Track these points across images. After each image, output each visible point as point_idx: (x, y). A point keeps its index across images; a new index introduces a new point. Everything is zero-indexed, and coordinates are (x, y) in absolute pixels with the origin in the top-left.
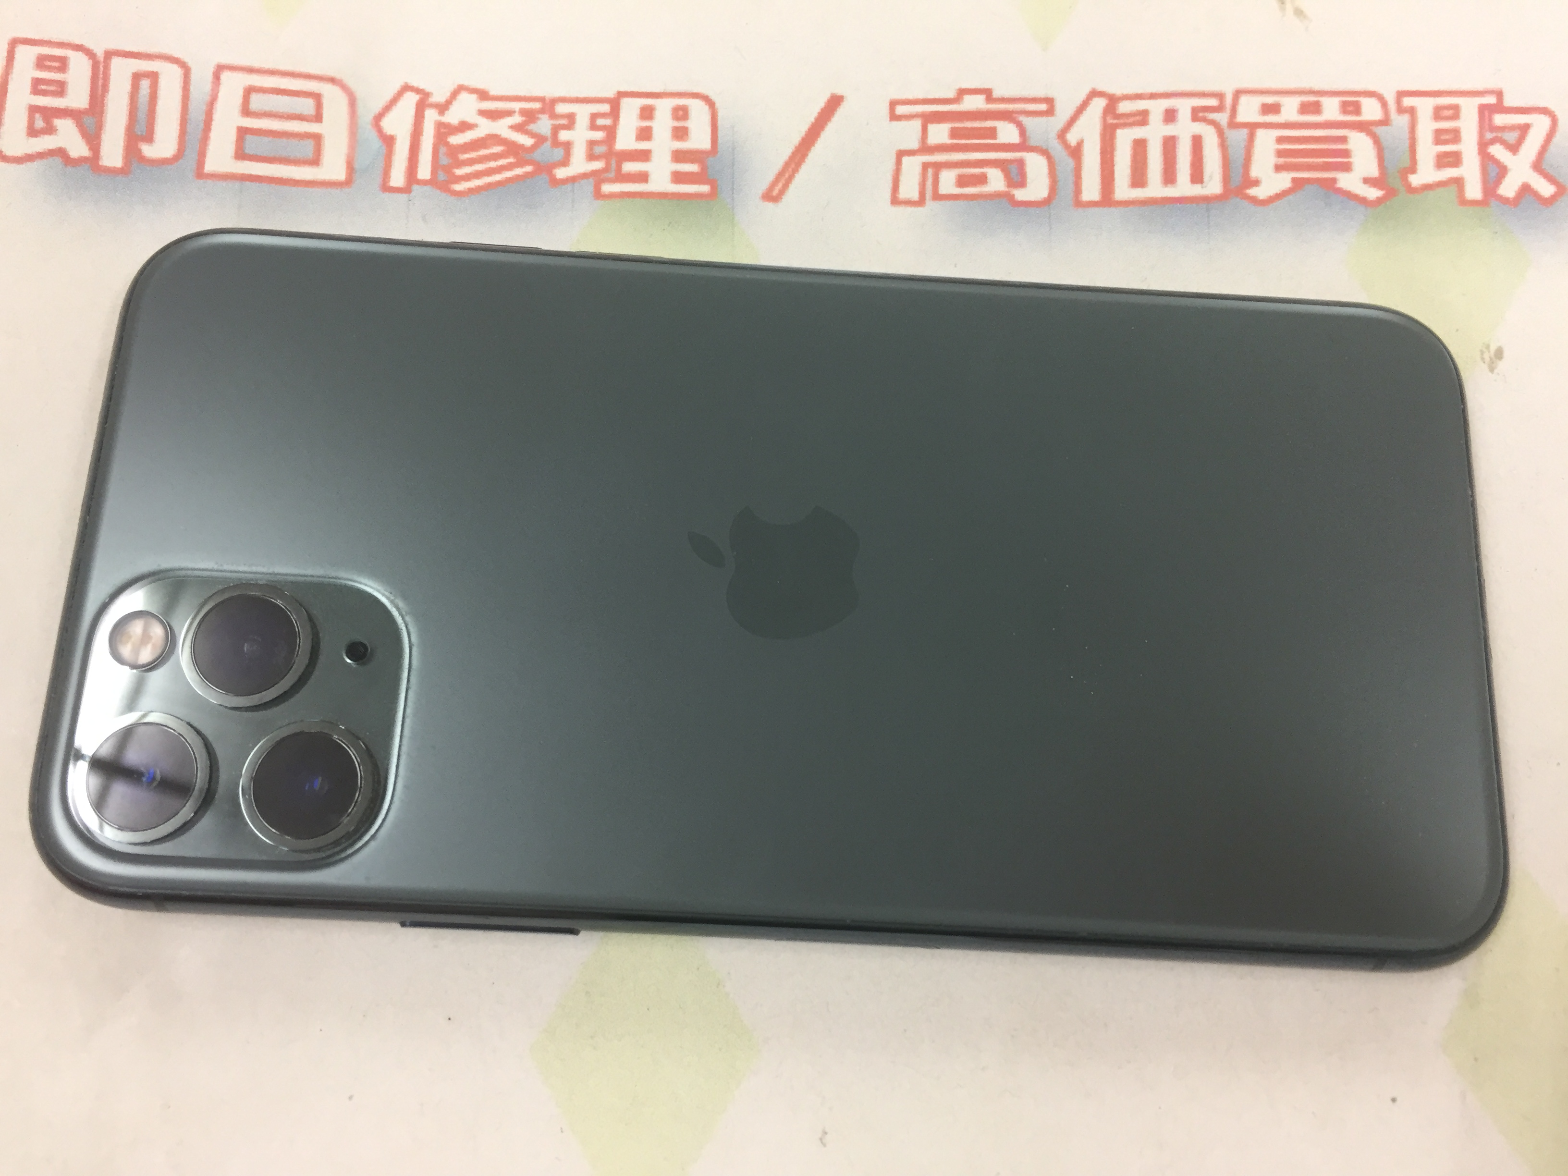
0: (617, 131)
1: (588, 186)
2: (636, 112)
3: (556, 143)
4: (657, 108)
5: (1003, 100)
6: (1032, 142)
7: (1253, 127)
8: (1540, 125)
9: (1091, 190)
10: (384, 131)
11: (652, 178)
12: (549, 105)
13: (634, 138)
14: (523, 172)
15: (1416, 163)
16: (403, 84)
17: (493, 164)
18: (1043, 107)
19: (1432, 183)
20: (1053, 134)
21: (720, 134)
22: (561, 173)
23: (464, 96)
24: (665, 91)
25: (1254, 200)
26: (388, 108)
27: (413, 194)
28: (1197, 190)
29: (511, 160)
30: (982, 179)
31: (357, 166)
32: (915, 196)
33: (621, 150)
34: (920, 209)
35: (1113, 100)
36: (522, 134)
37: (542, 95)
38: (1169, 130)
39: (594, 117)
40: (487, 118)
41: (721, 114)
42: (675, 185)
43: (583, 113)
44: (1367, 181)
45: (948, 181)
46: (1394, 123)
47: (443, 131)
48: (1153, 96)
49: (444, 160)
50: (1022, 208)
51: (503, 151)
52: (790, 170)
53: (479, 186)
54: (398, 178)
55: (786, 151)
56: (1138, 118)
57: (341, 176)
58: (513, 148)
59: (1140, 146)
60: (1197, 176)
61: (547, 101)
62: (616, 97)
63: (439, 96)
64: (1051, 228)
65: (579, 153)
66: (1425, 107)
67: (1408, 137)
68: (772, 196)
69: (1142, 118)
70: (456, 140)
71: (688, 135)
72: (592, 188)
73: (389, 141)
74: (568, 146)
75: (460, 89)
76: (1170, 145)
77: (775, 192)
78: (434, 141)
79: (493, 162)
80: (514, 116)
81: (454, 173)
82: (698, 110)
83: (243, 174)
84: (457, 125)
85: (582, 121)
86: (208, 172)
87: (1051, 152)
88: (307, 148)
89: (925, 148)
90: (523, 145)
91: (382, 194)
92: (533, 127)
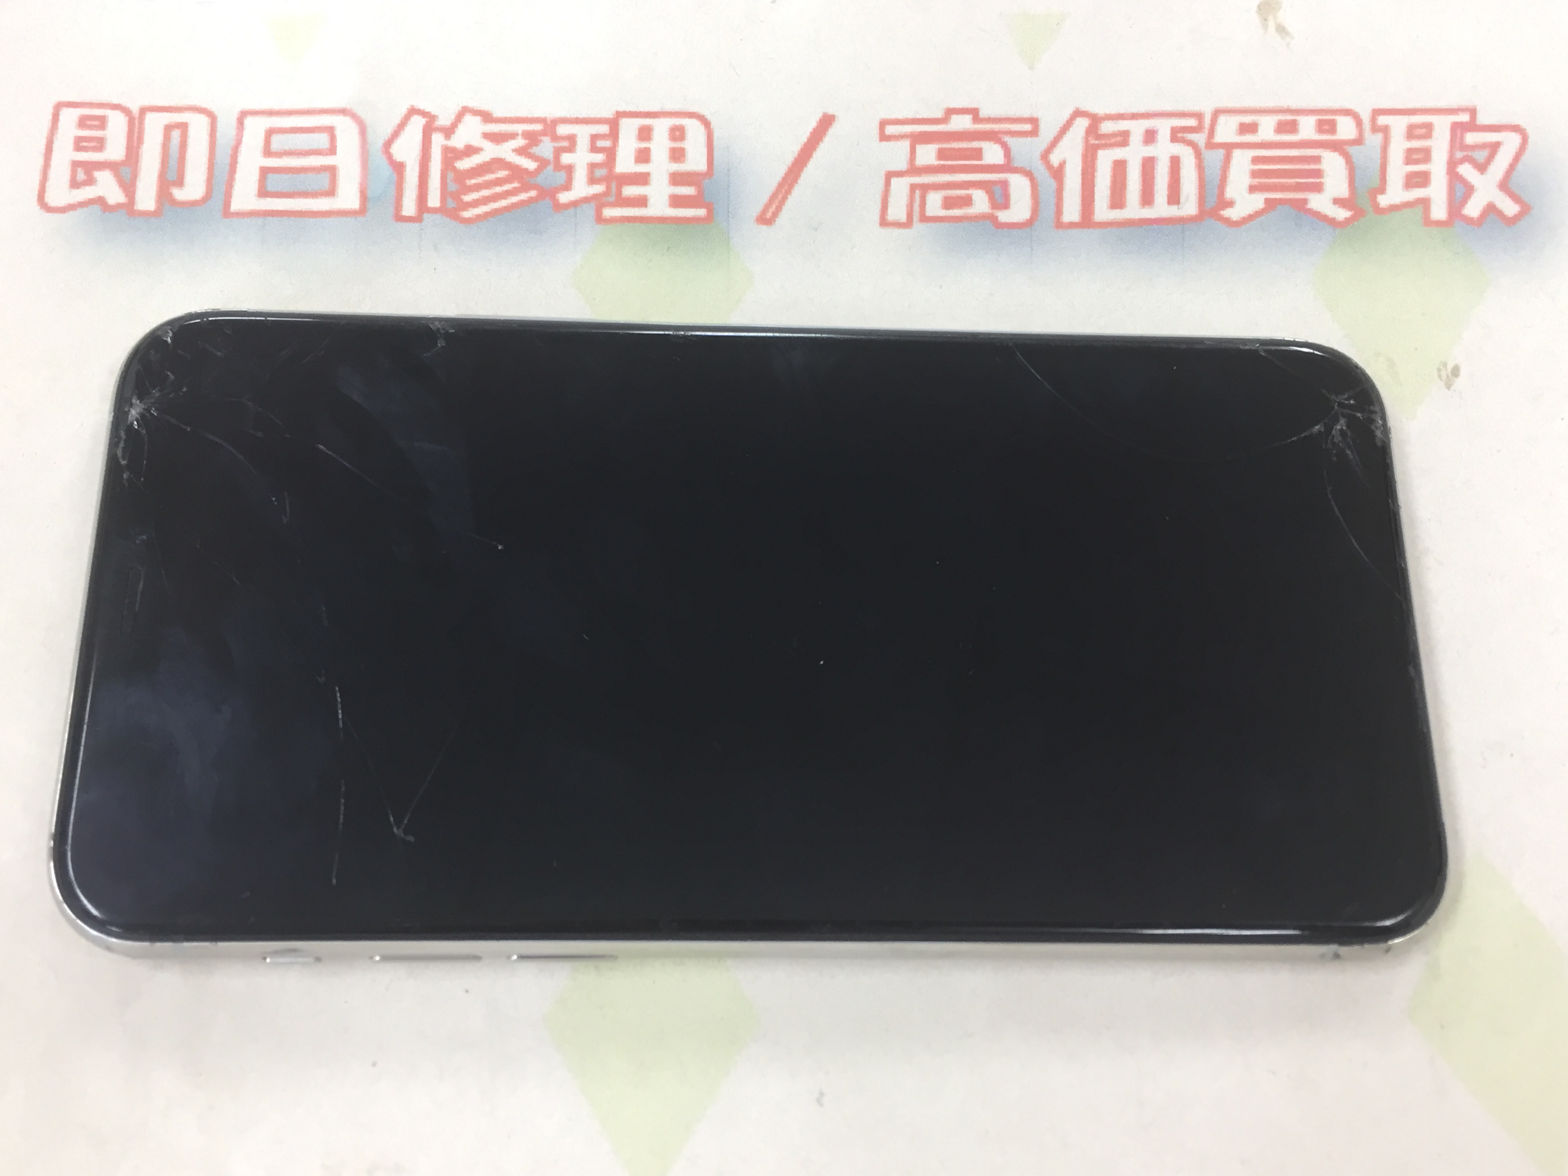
0: (617, 153)
1: (589, 210)
2: (634, 132)
3: (558, 166)
4: (655, 127)
5: (989, 120)
6: (1016, 164)
7: (1229, 147)
8: (1510, 142)
9: (1072, 211)
10: (394, 158)
11: (651, 201)
12: (550, 126)
13: (633, 160)
14: (528, 197)
15: (1385, 183)
16: (409, 107)
17: (498, 189)
18: (1028, 127)
19: (1399, 204)
20: (1037, 155)
21: (717, 154)
22: (564, 197)
23: (468, 118)
24: (662, 111)
25: (1228, 222)
26: (396, 134)
27: (425, 222)
28: (1173, 211)
29: (516, 185)
30: (967, 201)
31: (370, 194)
32: (903, 218)
33: (620, 173)
34: (907, 231)
35: (1095, 120)
36: (525, 158)
37: (543, 116)
38: (1149, 151)
39: (594, 138)
40: (492, 141)
41: (716, 134)
42: (673, 209)
43: (583, 133)
44: (1337, 201)
45: (934, 203)
46: (1367, 142)
47: (451, 155)
48: (1134, 116)
49: (452, 187)
50: (1005, 230)
51: (509, 175)
52: (783, 191)
53: (486, 212)
54: (409, 207)
55: (780, 171)
56: (1119, 139)
57: (356, 205)
58: (517, 172)
59: (1120, 167)
60: (1174, 198)
61: (549, 122)
62: (615, 117)
63: (444, 120)
64: (1032, 250)
65: (580, 175)
66: (1398, 125)
67: (1379, 157)
68: (766, 219)
69: (1123, 138)
70: (464, 164)
71: (684, 156)
72: (594, 212)
73: (399, 168)
74: (570, 169)
75: (465, 111)
76: (1148, 165)
77: (769, 215)
78: (442, 167)
79: (499, 187)
80: (517, 139)
81: (462, 200)
82: (695, 131)
83: (266, 210)
84: (463, 149)
85: (583, 143)
86: (234, 211)
87: (1033, 171)
88: (324, 181)
89: (914, 170)
90: (527, 169)
91: (395, 222)
92: (535, 150)
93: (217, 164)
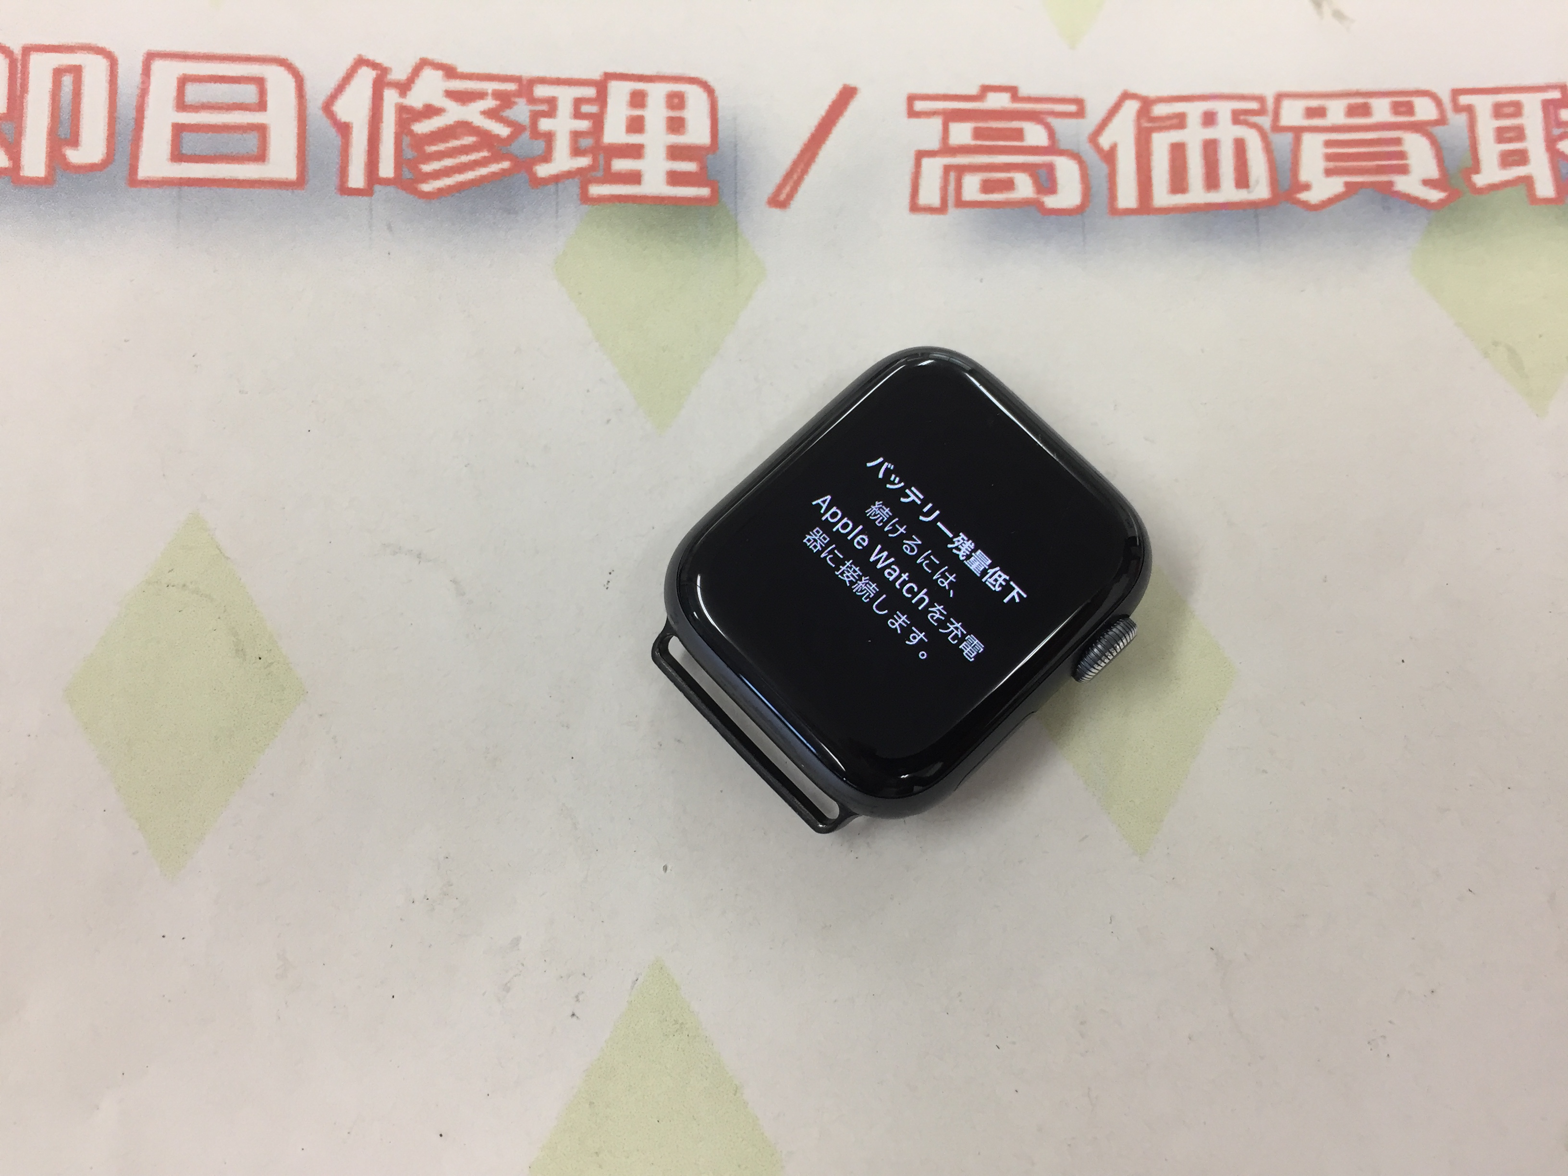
0: (605, 121)
1: (573, 187)
2: (626, 98)
3: (536, 133)
4: (650, 93)
5: (1030, 99)
6: (1061, 145)
7: (1298, 131)
9: (1127, 197)
10: (338, 118)
11: (645, 178)
12: (526, 86)
13: (623, 128)
14: (501, 168)
15: (1478, 163)
16: (356, 58)
17: (464, 159)
18: (1074, 107)
19: (1497, 183)
20: (1085, 136)
21: (721, 126)
22: (543, 170)
23: (427, 73)
24: (657, 75)
25: (1306, 206)
26: (340, 88)
27: (375, 196)
28: (1242, 195)
29: (485, 154)
30: (1009, 185)
31: (309, 161)
32: (937, 202)
33: (609, 144)
34: (942, 217)
35: (1146, 103)
36: (496, 121)
37: (518, 74)
38: (1210, 133)
39: (578, 102)
40: (456, 101)
41: (721, 104)
42: (671, 188)
43: (565, 97)
45: (971, 187)
46: (1451, 121)
47: (406, 117)
48: (1190, 98)
49: (409, 154)
50: (1053, 217)
51: (475, 142)
52: (799, 170)
53: (449, 186)
54: (357, 178)
55: (794, 149)
56: (1175, 121)
57: (290, 173)
58: (486, 139)
59: (1179, 151)
60: (1242, 180)
61: (525, 82)
62: (603, 79)
63: (399, 74)
64: (1085, 238)
65: (562, 146)
67: (1467, 136)
68: (779, 201)
69: (1179, 121)
70: (422, 127)
71: (684, 127)
72: (578, 189)
73: (344, 130)
74: (549, 137)
75: (423, 64)
76: (1211, 149)
77: (783, 196)
78: (396, 129)
79: (465, 156)
80: (487, 99)
81: (420, 170)
82: (696, 97)
83: (181, 178)
84: (422, 109)
85: (565, 108)
86: (142, 179)
87: (1081, 154)
88: (251, 142)
89: (947, 149)
90: (498, 135)
91: (339, 196)
92: (508, 113)
93: (119, 118)
